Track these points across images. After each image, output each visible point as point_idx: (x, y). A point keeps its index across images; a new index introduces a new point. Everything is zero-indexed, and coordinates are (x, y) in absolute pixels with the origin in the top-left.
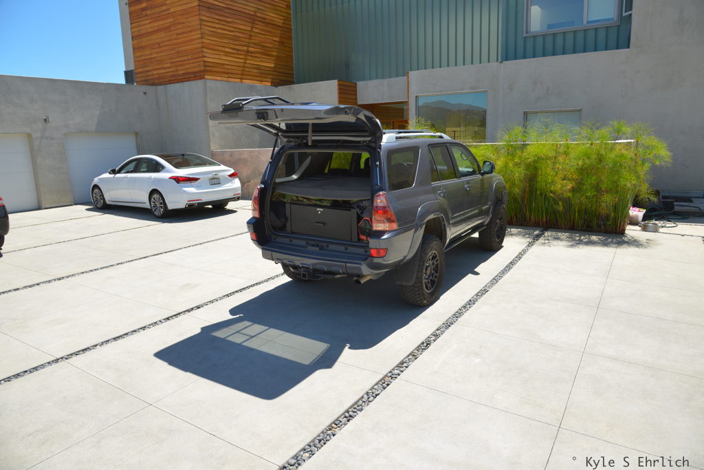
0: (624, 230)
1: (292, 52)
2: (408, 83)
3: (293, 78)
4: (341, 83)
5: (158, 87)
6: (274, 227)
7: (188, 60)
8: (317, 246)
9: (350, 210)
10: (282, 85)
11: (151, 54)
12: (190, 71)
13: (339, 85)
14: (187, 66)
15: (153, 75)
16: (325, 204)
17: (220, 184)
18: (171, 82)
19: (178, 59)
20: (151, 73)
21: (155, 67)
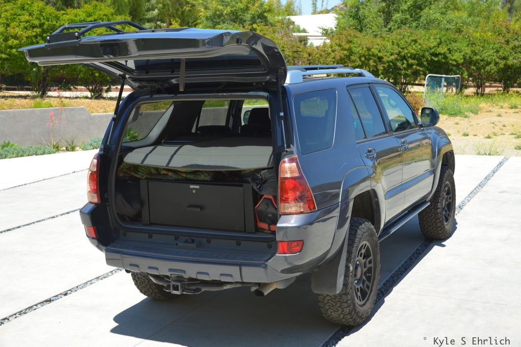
6: (122, 217)
8: (193, 241)
9: (242, 186)
16: (202, 177)
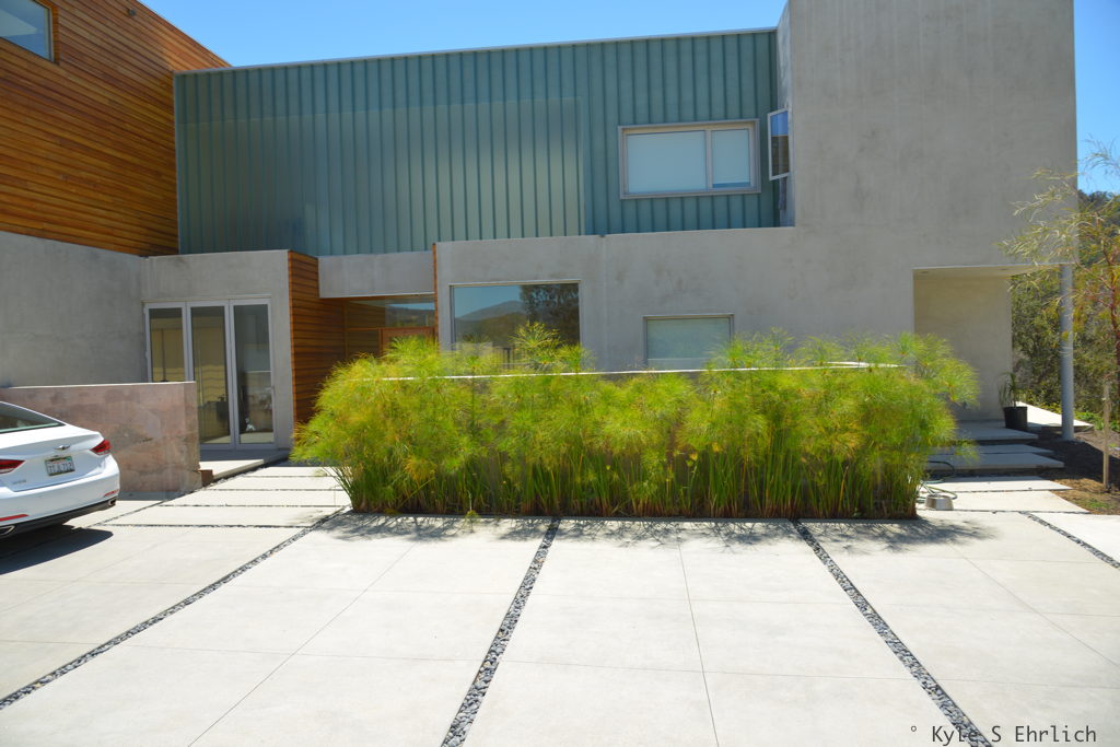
0: (914, 510)
1: (175, 192)
2: (435, 262)
3: (176, 242)
4: (295, 256)
10: (155, 254)
13: (291, 260)
17: (72, 470)
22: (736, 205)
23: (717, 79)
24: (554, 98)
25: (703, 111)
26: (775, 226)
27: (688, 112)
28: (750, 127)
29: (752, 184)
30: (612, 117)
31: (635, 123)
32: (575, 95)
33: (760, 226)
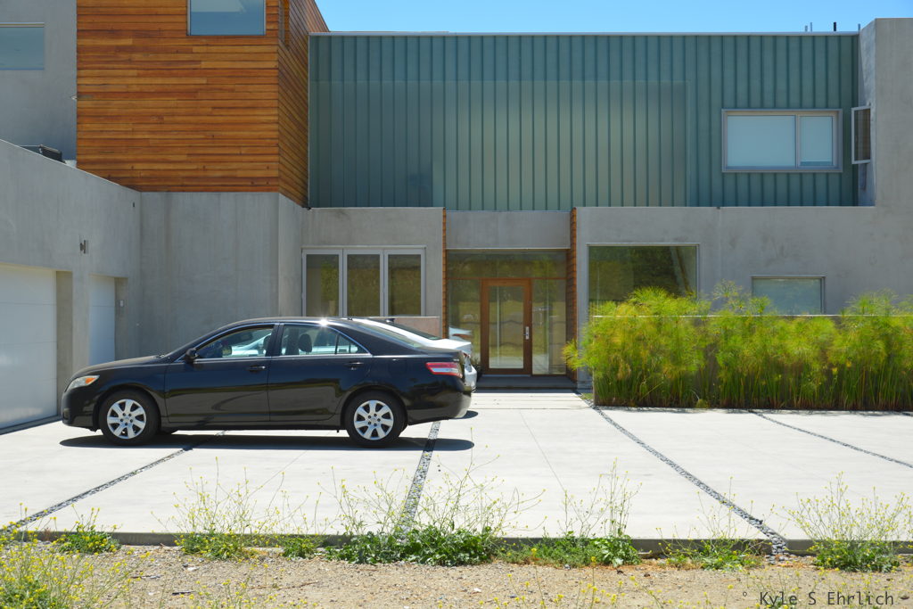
1: (308, 145)
2: (575, 223)
4: (445, 212)
5: (144, 194)
7: (241, 154)
11: (133, 131)
12: (240, 174)
13: (443, 215)
14: (234, 166)
15: (133, 169)
18: (183, 188)
19: (210, 151)
20: (128, 166)
21: (140, 157)
22: (821, 183)
23: (807, 73)
24: (665, 81)
25: (794, 99)
26: (854, 205)
27: (782, 100)
28: (834, 116)
29: (835, 164)
30: (716, 101)
31: (736, 107)
32: (685, 79)
33: (841, 204)
